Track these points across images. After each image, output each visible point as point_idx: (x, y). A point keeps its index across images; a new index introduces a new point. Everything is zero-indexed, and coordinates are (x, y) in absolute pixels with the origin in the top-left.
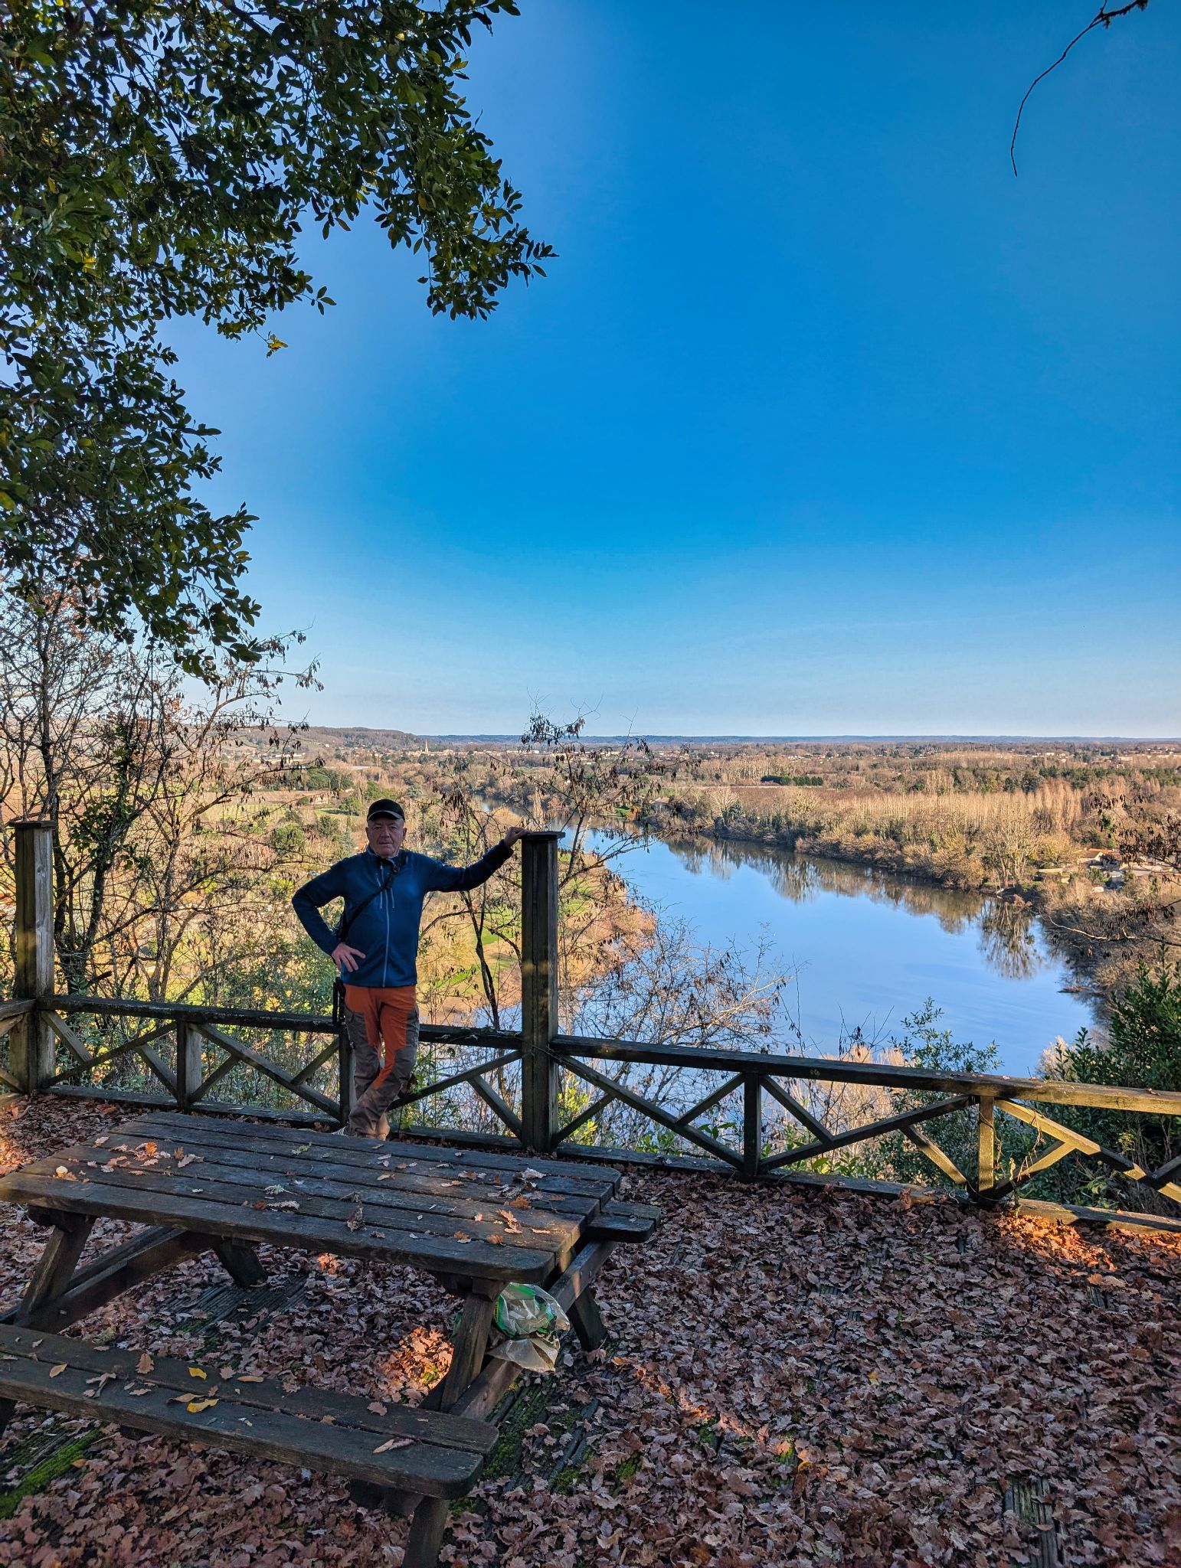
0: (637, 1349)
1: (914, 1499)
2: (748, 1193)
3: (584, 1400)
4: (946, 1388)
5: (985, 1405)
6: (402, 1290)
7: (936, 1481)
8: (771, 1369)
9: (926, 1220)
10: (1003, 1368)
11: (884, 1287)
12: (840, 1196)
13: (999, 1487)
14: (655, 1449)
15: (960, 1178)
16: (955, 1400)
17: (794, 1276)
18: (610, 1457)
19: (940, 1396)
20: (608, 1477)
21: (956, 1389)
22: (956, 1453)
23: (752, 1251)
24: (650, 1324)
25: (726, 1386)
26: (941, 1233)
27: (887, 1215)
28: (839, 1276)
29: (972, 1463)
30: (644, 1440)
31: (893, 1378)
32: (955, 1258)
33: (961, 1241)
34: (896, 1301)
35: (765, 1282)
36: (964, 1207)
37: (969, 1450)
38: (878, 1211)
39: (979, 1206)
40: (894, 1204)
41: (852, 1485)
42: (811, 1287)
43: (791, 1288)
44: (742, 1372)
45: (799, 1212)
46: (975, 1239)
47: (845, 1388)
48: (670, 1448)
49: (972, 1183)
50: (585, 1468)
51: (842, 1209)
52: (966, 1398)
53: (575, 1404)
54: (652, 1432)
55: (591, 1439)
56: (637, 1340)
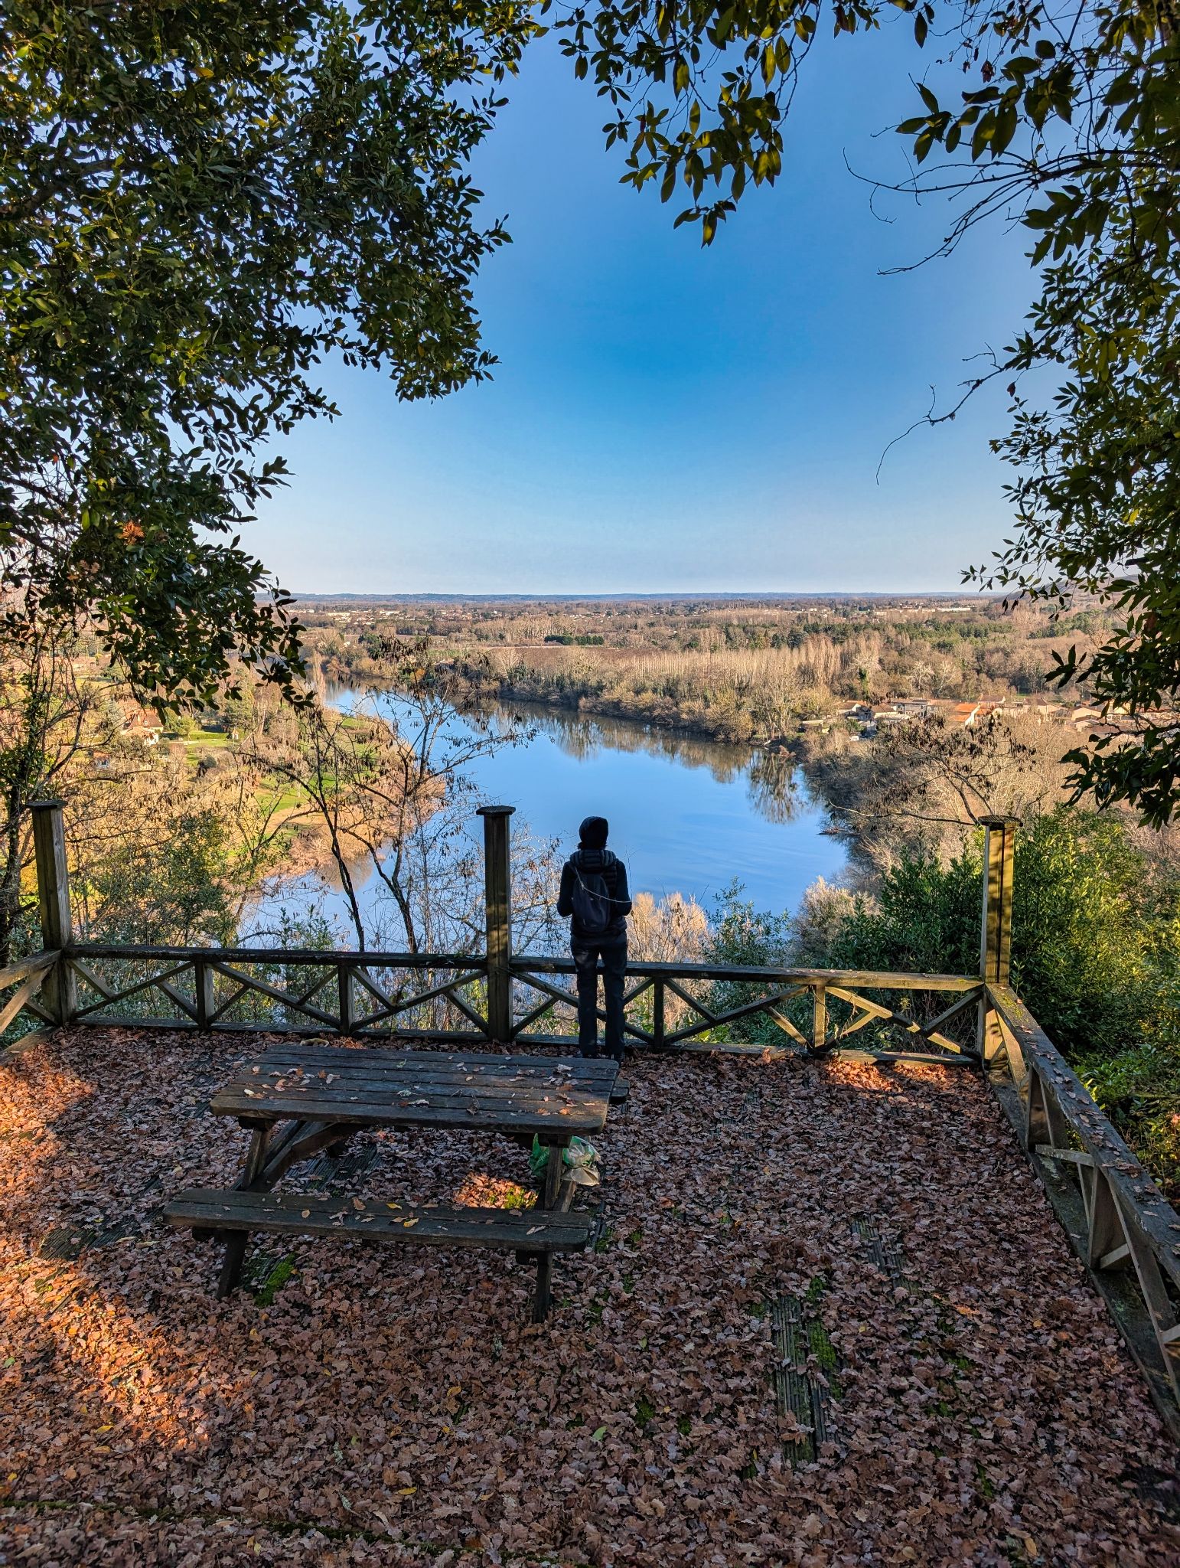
0: (619, 1169)
1: (804, 1232)
2: (659, 1061)
3: (596, 1202)
4: (810, 1172)
5: (834, 1180)
6: (448, 1149)
7: (813, 1223)
8: (705, 1173)
9: (781, 1070)
10: (842, 1158)
11: (764, 1117)
12: (722, 1057)
13: (847, 1221)
14: (650, 1224)
15: (802, 1040)
16: (816, 1179)
17: (705, 1116)
18: (624, 1232)
19: (807, 1178)
20: (626, 1241)
21: (818, 1172)
22: (822, 1207)
23: (672, 1100)
24: (622, 1154)
25: (680, 1185)
26: (793, 1077)
27: (755, 1069)
28: (733, 1112)
29: (832, 1210)
30: (642, 1220)
31: (778, 1170)
32: (804, 1093)
33: (806, 1082)
34: (772, 1124)
35: (687, 1120)
36: (805, 1058)
37: (829, 1205)
38: (749, 1066)
39: (815, 1058)
40: (759, 1062)
41: (766, 1229)
42: (716, 1121)
43: (706, 1122)
44: (687, 1176)
45: (698, 1071)
46: (815, 1080)
47: (751, 1179)
48: (659, 1222)
49: (811, 1041)
50: (611, 1239)
51: (725, 1067)
52: (822, 1177)
53: (591, 1205)
54: (644, 1215)
55: (609, 1223)
56: (616, 1164)
